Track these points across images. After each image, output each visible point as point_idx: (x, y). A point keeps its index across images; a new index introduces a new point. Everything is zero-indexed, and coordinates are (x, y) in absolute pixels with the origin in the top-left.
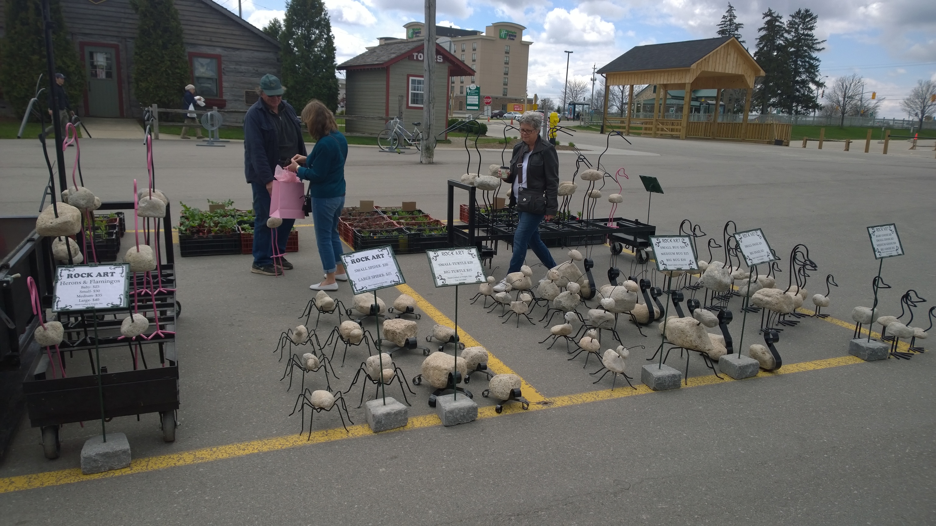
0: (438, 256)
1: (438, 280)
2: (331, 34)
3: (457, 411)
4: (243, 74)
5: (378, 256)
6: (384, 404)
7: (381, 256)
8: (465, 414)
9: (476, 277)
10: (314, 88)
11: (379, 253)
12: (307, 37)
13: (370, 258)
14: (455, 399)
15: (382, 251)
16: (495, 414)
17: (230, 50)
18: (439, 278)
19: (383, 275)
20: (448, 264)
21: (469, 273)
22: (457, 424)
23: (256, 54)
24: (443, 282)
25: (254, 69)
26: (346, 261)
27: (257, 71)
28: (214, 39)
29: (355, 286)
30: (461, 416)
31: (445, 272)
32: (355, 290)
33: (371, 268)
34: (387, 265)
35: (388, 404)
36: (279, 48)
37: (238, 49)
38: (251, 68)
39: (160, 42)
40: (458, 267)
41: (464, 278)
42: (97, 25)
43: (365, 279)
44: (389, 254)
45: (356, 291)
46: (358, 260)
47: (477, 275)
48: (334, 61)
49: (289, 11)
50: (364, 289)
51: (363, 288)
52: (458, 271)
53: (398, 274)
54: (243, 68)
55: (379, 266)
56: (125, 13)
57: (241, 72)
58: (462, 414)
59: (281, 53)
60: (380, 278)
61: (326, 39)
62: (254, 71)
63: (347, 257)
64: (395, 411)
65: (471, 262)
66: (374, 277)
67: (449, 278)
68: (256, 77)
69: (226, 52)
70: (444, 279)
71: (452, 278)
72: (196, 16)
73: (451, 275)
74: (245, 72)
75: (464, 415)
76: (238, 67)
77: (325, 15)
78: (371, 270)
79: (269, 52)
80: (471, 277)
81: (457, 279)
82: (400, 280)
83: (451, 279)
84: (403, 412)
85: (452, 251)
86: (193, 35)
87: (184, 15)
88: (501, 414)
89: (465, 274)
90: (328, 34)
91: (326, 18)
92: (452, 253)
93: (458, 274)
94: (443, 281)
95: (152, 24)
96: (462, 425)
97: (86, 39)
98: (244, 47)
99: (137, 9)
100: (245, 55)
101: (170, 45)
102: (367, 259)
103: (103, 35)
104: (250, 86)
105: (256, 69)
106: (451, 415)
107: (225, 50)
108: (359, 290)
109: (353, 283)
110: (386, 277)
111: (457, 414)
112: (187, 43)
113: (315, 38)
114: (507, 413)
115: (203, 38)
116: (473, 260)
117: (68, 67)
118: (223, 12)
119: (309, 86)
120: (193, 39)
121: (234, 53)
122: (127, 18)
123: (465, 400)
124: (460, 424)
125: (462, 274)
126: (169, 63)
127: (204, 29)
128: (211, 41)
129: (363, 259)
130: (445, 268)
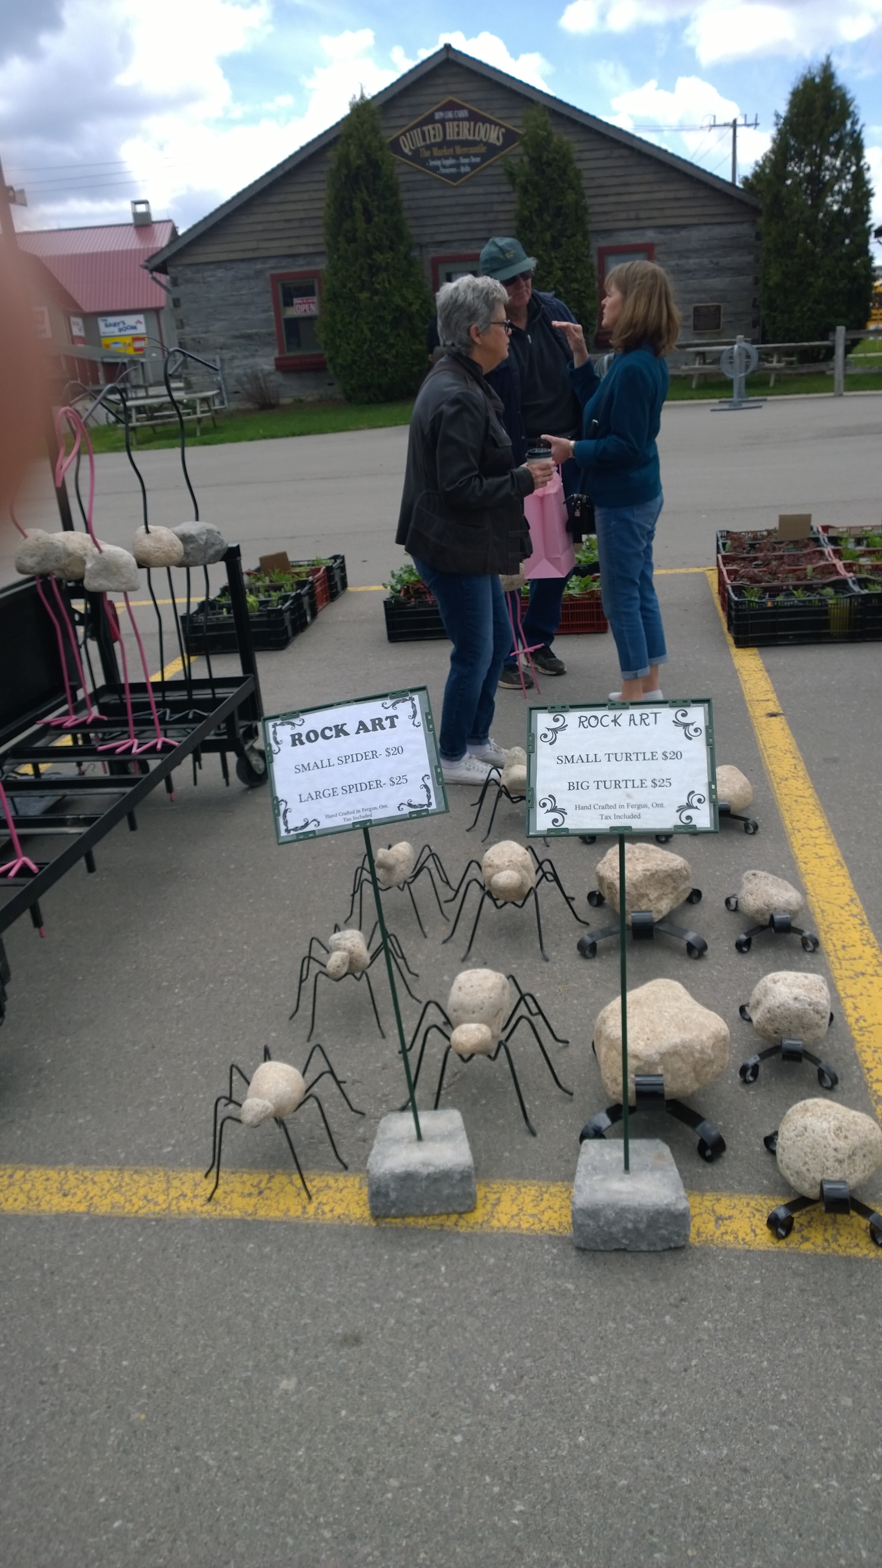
0: (563, 728)
1: (540, 811)
2: (862, 163)
3: (611, 1215)
4: (690, 275)
5: (377, 724)
6: (419, 1137)
7: (387, 724)
8: (642, 1226)
9: (681, 809)
10: (821, 281)
11: (383, 714)
12: (813, 178)
13: (351, 728)
14: (627, 1167)
15: (393, 705)
16: (763, 1238)
17: (670, 230)
18: (545, 805)
19: (379, 784)
20: (592, 758)
21: (657, 795)
22: (616, 1250)
23: (718, 231)
24: (555, 820)
25: (711, 262)
26: (275, 739)
27: (717, 263)
28: (643, 215)
29: (285, 816)
30: (625, 1229)
31: (571, 786)
32: (283, 828)
33: (344, 760)
34: (399, 750)
35: (433, 1138)
36: (756, 211)
37: (684, 227)
38: (705, 261)
39: (548, 237)
40: (623, 770)
41: (635, 811)
42: (457, 223)
43: (319, 795)
44: (414, 716)
45: (283, 833)
46: (313, 736)
47: (684, 802)
48: (867, 219)
49: (780, 132)
50: (311, 828)
51: (307, 824)
52: (617, 784)
53: (429, 783)
54: (692, 262)
55: (374, 754)
56: (499, 194)
57: (688, 271)
58: (630, 1226)
59: (761, 221)
60: (366, 795)
61: (853, 174)
62: (712, 266)
63: (282, 724)
64: (431, 1169)
65: (677, 755)
66: (349, 789)
67: (578, 807)
68: (714, 277)
69: (662, 236)
70: (562, 812)
71: (589, 808)
72: (613, 176)
73: (592, 796)
74: (696, 270)
75: (636, 1229)
76: (682, 262)
77: (854, 123)
78: (344, 767)
79: (742, 223)
80: (659, 809)
81: (606, 812)
82: (433, 800)
83: (586, 811)
84: (457, 1177)
85: (618, 713)
86: (605, 213)
87: (593, 178)
88: (782, 1244)
89: (639, 796)
90: (858, 165)
91: (855, 131)
92: (615, 721)
93: (615, 796)
94: (556, 815)
95: (536, 205)
96: (628, 1257)
97: (443, 252)
98: (695, 221)
99: (513, 182)
100: (696, 236)
101: (565, 239)
102: (340, 731)
103: (466, 240)
104: (703, 296)
105: (715, 261)
106: (591, 1223)
107: (661, 233)
108: (296, 829)
109: (282, 808)
110: (388, 790)
111: (610, 1223)
112: (593, 232)
113: (832, 177)
114: (806, 1247)
115: (623, 215)
116: (684, 745)
117: (411, 304)
118: (661, 157)
119: (811, 280)
120: (607, 221)
121: (676, 236)
122: (502, 203)
123: (658, 1175)
124: (625, 1250)
125: (629, 796)
126: (560, 273)
127: (626, 198)
128: (638, 219)
129: (328, 733)
130: (575, 772)
